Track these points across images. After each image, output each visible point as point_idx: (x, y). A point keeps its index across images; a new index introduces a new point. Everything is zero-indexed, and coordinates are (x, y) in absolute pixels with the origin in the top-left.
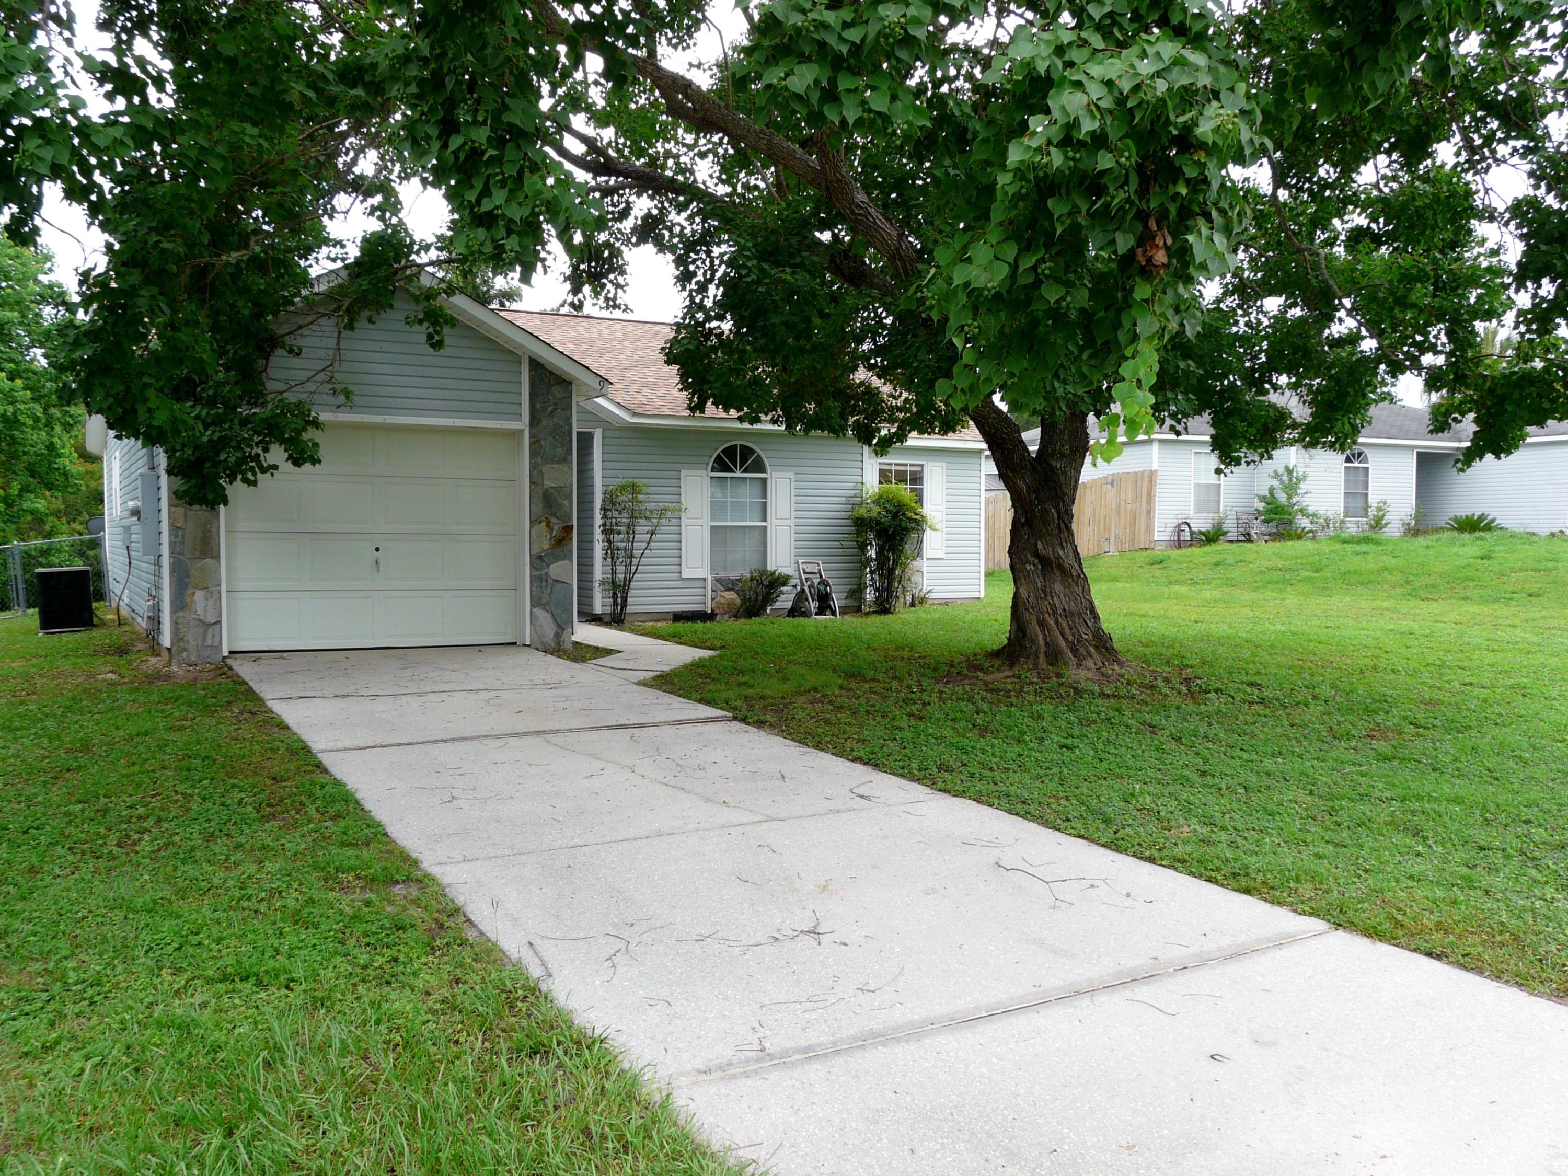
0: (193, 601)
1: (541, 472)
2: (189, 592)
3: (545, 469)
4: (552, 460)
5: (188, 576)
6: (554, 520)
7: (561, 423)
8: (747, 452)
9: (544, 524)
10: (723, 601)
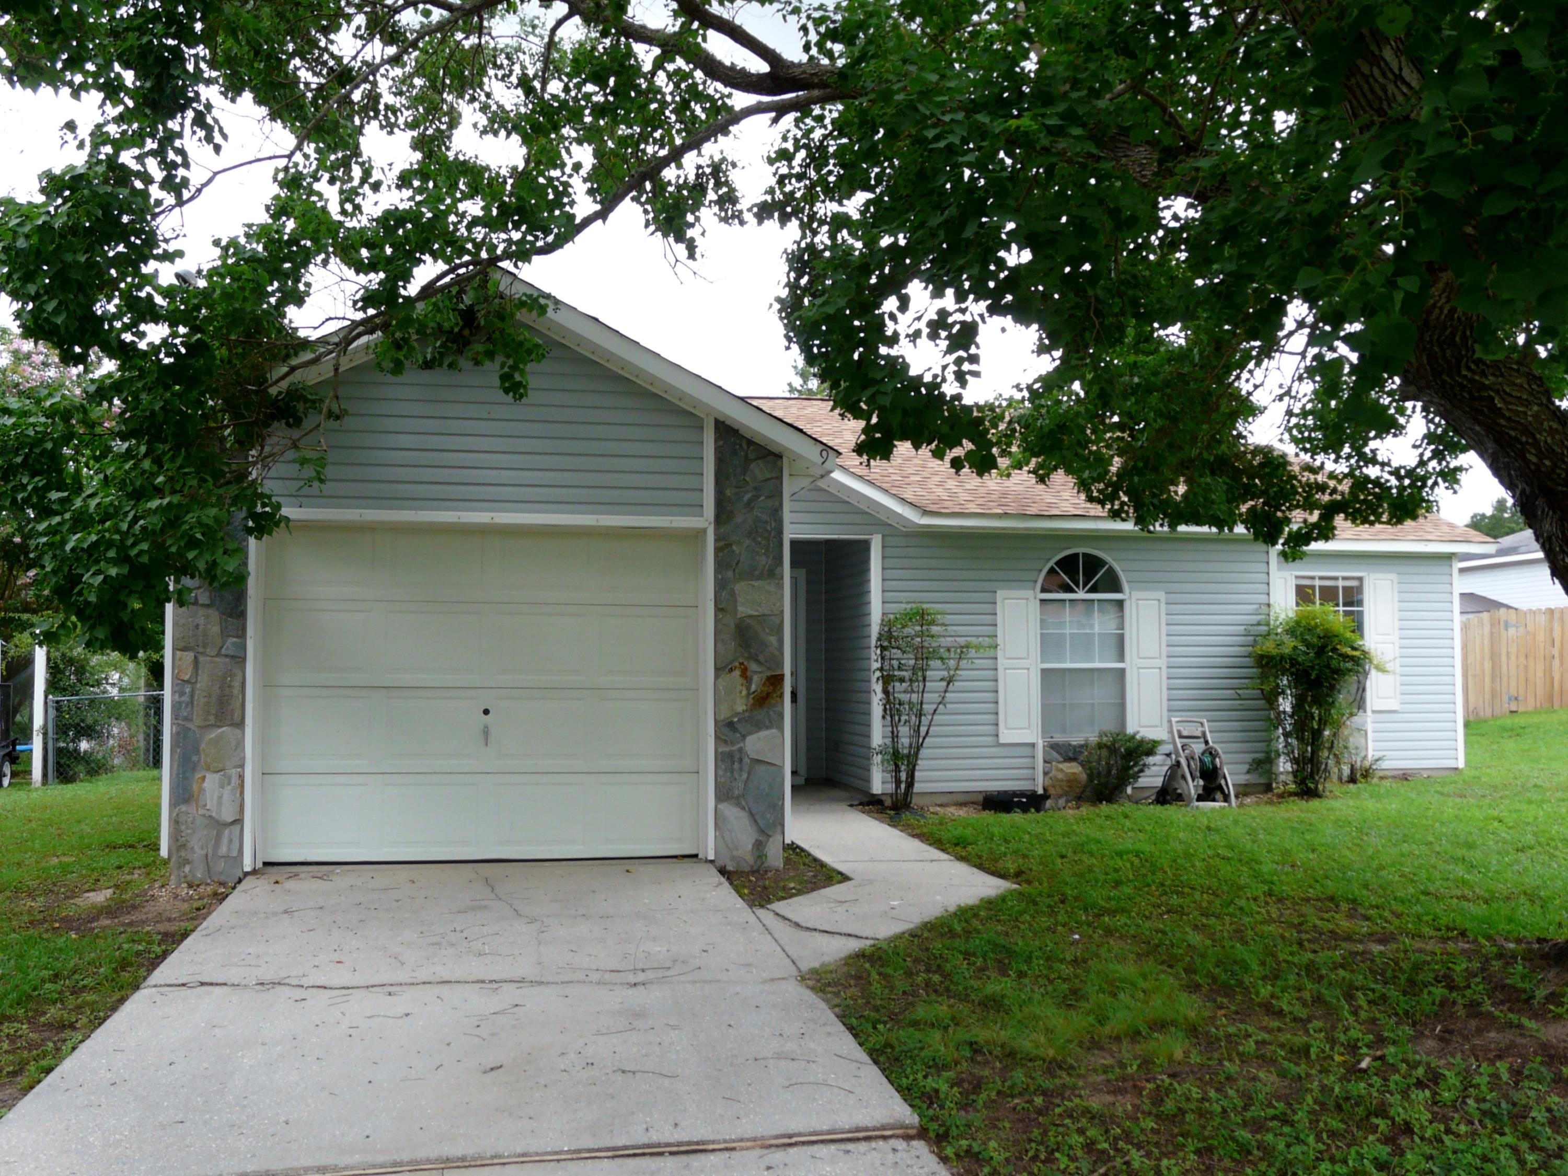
0: (202, 790)
1: (732, 593)
2: (198, 775)
3: (739, 587)
4: (751, 574)
5: (197, 751)
6: (753, 666)
7: (764, 517)
8: (1093, 564)
9: (737, 673)
10: (1060, 776)
